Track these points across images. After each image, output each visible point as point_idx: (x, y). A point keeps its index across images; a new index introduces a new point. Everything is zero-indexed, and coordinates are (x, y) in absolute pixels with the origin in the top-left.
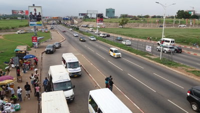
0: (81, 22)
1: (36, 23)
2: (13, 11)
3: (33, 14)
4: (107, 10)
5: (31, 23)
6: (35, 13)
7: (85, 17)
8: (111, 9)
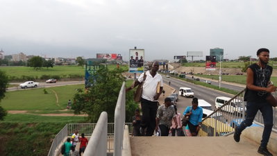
0: (178, 67)
1: (136, 69)
2: (97, 55)
3: (134, 58)
4: (211, 50)
5: (131, 69)
6: (137, 58)
7: (182, 60)
8: (219, 49)
